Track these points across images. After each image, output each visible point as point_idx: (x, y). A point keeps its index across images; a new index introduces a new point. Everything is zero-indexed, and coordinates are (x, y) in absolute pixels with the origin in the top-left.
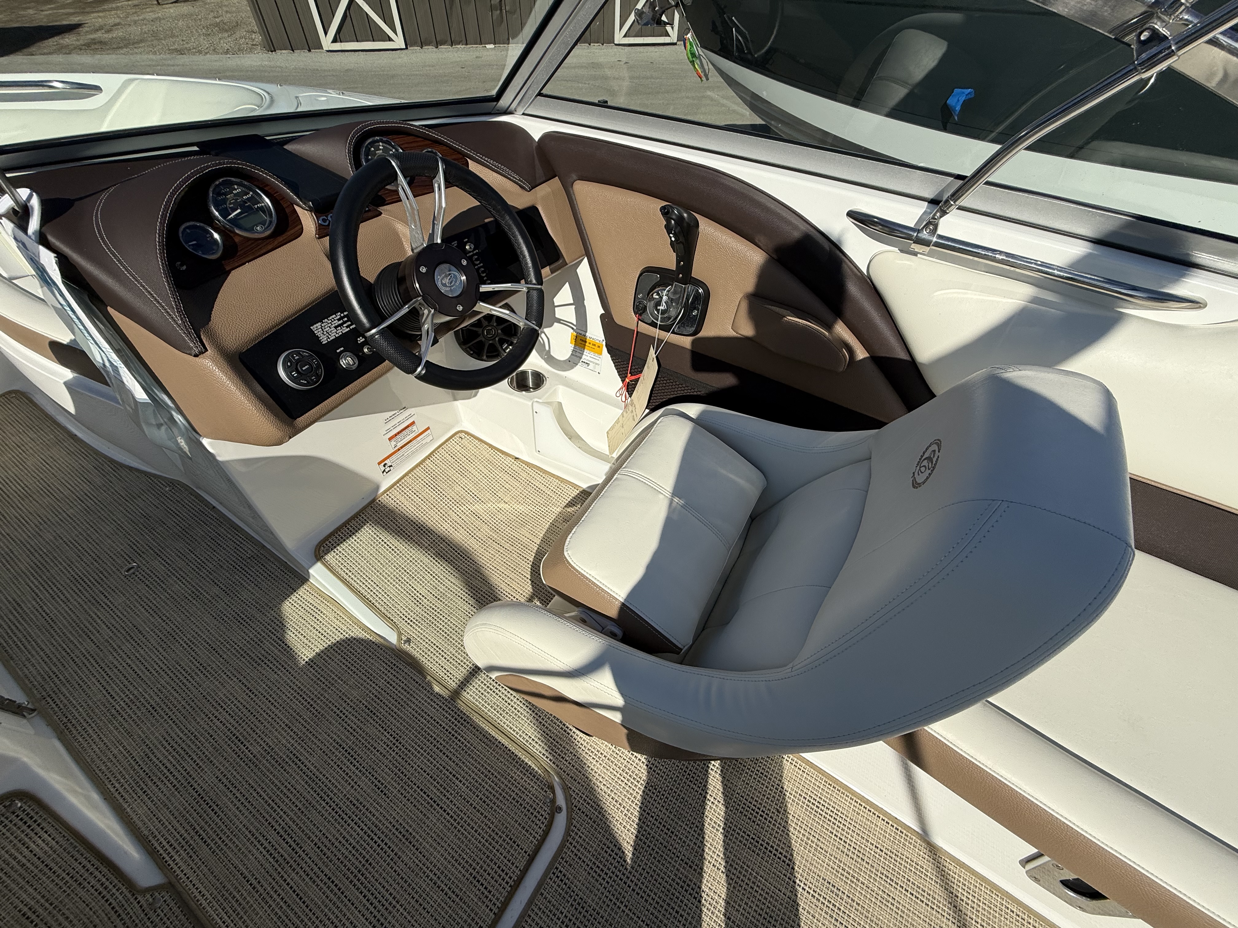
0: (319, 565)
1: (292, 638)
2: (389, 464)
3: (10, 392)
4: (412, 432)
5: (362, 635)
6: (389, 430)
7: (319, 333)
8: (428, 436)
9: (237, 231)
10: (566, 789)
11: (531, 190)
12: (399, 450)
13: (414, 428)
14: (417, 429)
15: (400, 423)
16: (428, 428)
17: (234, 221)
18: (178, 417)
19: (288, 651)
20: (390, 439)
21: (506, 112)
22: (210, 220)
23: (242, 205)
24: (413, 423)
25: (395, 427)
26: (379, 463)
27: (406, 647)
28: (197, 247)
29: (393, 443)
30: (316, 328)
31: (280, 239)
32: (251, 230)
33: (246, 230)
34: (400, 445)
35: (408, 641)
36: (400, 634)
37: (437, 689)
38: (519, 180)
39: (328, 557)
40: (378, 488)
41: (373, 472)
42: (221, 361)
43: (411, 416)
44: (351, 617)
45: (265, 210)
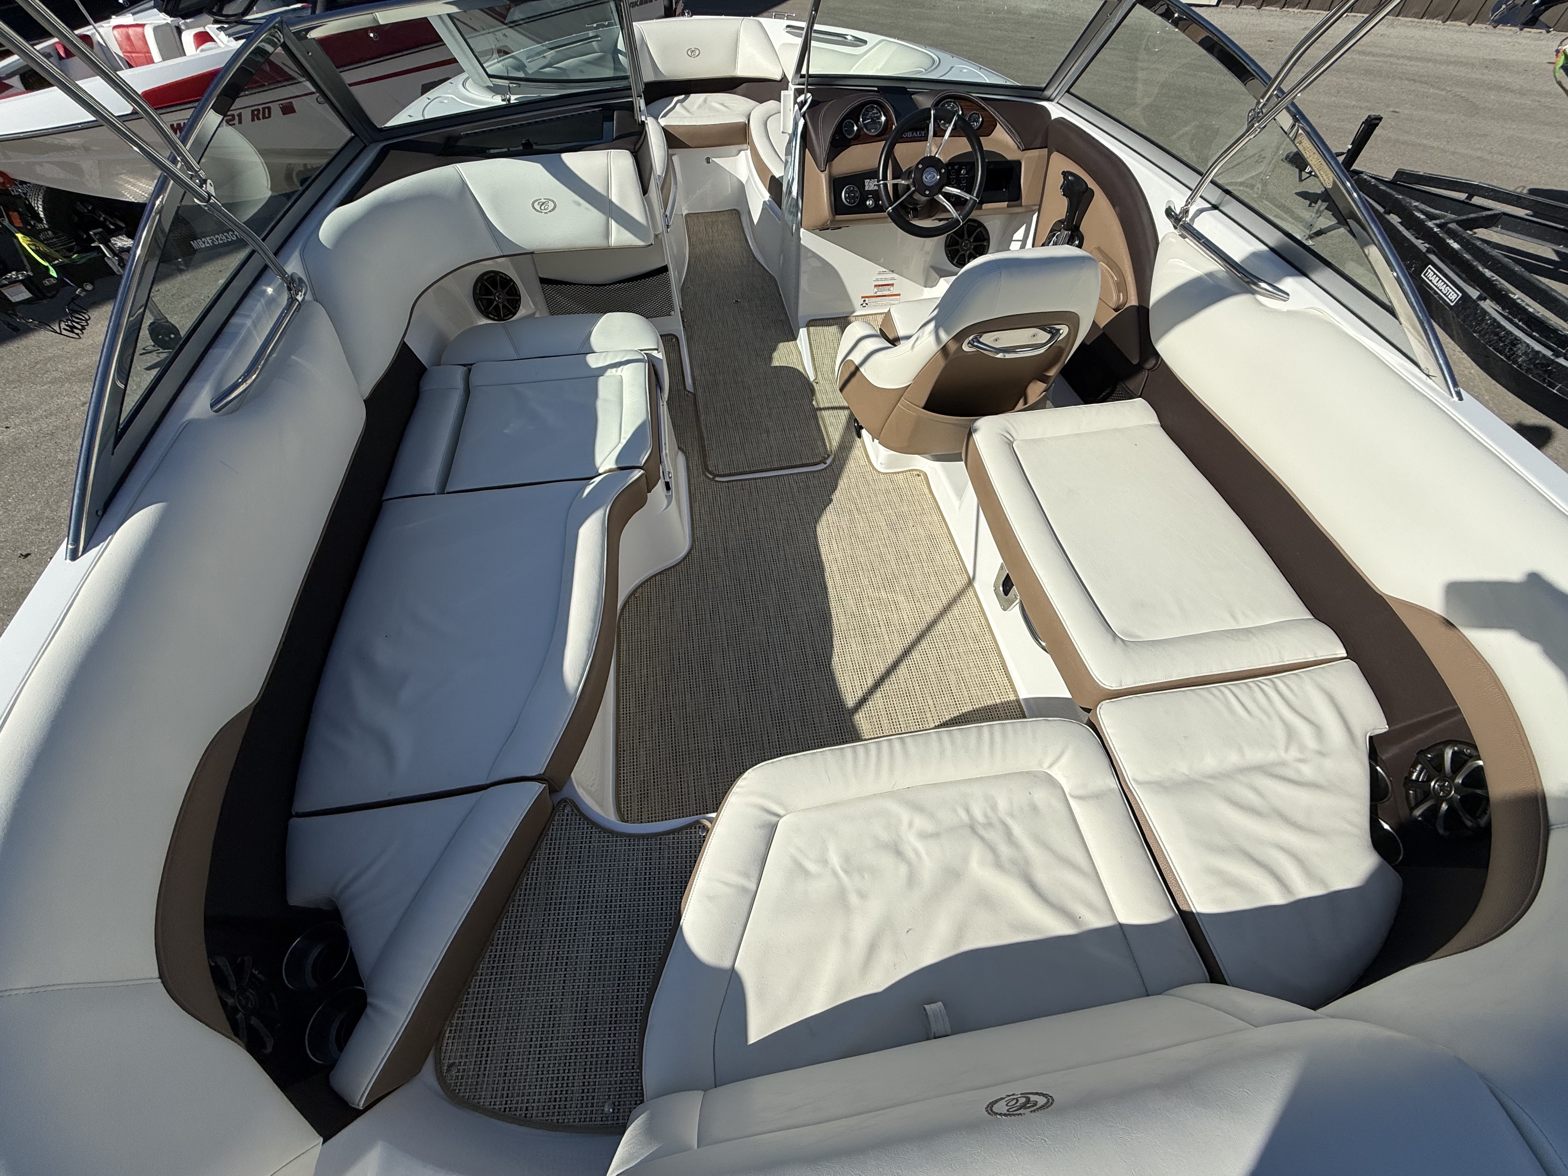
0: (805, 329)
1: (775, 355)
2: (867, 302)
3: (735, 210)
4: (889, 290)
5: (801, 370)
6: (877, 280)
7: (866, 184)
8: (897, 300)
9: (865, 130)
10: (834, 460)
11: (1023, 150)
12: (876, 297)
13: (892, 289)
14: (893, 290)
15: (886, 279)
16: (899, 295)
17: (865, 125)
18: (799, 215)
19: (770, 359)
20: (876, 286)
21: (1049, 99)
22: (857, 122)
23: (872, 118)
24: (892, 285)
25: (882, 280)
26: (862, 297)
27: (815, 384)
28: (846, 131)
29: (876, 290)
30: (867, 181)
31: (878, 138)
32: (869, 130)
33: (867, 130)
34: (879, 294)
35: (817, 383)
36: (816, 379)
37: (814, 403)
38: (1020, 143)
39: (811, 329)
40: (854, 312)
41: (857, 301)
42: (827, 176)
43: (893, 279)
44: (802, 361)
45: (880, 123)
